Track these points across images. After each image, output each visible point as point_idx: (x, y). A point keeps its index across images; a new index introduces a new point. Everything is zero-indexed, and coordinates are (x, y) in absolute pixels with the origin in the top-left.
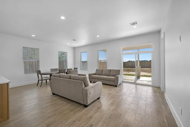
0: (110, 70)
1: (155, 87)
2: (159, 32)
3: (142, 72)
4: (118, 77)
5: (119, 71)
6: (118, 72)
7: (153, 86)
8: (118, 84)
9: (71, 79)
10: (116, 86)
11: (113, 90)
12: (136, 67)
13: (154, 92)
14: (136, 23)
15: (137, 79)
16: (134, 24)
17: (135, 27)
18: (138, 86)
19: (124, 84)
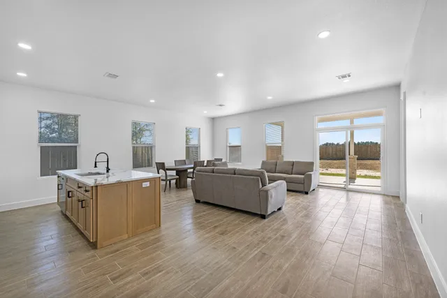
0: (293, 164)
1: (387, 196)
2: (397, 87)
3: (361, 169)
4: (311, 175)
5: (312, 164)
6: (310, 165)
7: (384, 195)
8: (312, 189)
9: (235, 174)
10: (307, 193)
11: (302, 199)
12: (347, 157)
13: (386, 203)
14: (349, 76)
15: (350, 182)
16: (344, 77)
17: (346, 80)
18: (350, 193)
19: (321, 190)
